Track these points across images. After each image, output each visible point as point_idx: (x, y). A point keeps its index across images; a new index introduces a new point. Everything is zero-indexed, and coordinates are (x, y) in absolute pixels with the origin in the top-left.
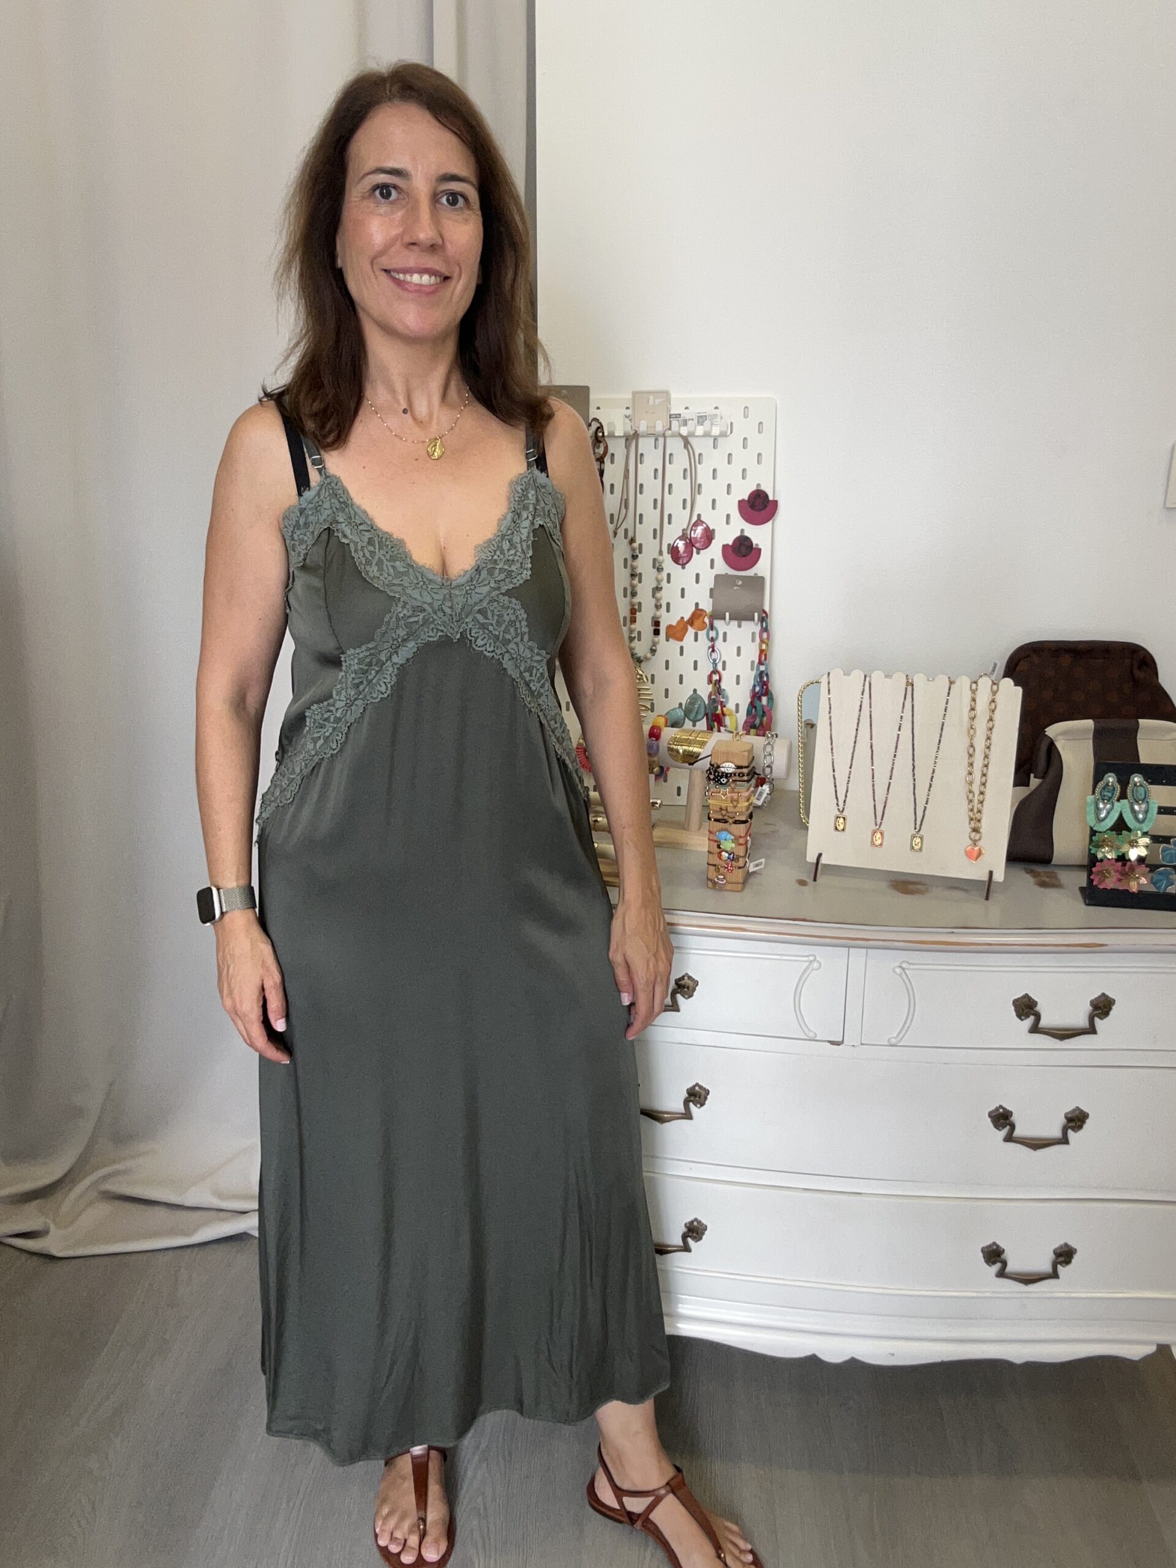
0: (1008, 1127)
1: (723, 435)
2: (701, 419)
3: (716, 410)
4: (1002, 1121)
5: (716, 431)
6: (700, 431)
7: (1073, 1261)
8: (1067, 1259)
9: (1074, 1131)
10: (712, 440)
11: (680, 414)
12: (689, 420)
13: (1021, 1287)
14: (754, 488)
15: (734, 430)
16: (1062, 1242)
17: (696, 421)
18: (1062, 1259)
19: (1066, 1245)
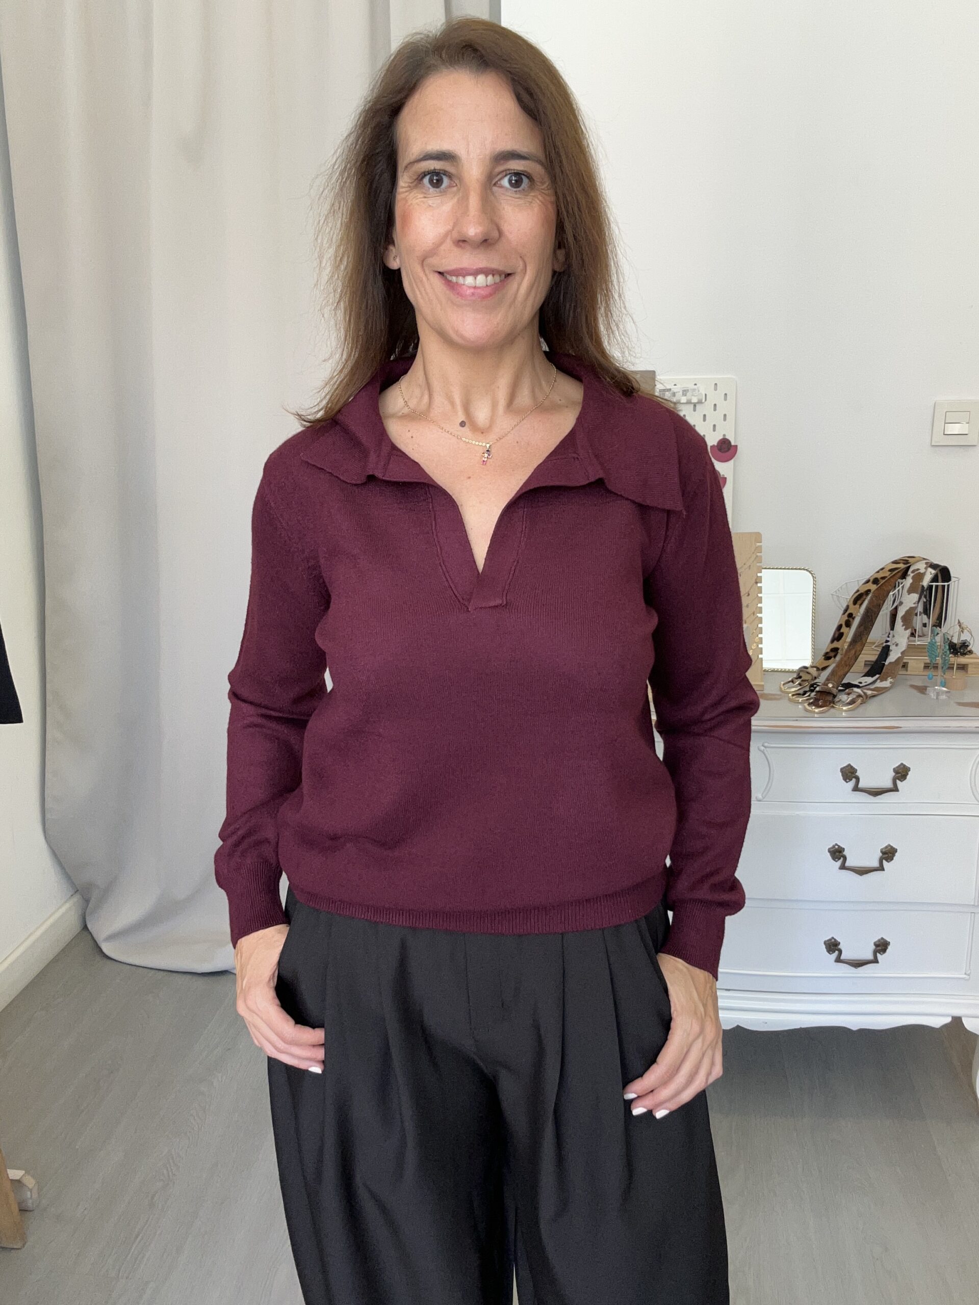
0: (842, 858)
1: (700, 402)
2: (685, 392)
3: (695, 386)
4: (837, 854)
5: (695, 400)
6: (684, 400)
7: (888, 951)
8: (883, 948)
9: (887, 860)
10: (692, 406)
11: (670, 389)
12: (677, 392)
13: (853, 968)
14: (721, 437)
15: (707, 400)
16: (880, 938)
17: (681, 393)
18: (878, 948)
19: (882, 938)
